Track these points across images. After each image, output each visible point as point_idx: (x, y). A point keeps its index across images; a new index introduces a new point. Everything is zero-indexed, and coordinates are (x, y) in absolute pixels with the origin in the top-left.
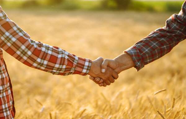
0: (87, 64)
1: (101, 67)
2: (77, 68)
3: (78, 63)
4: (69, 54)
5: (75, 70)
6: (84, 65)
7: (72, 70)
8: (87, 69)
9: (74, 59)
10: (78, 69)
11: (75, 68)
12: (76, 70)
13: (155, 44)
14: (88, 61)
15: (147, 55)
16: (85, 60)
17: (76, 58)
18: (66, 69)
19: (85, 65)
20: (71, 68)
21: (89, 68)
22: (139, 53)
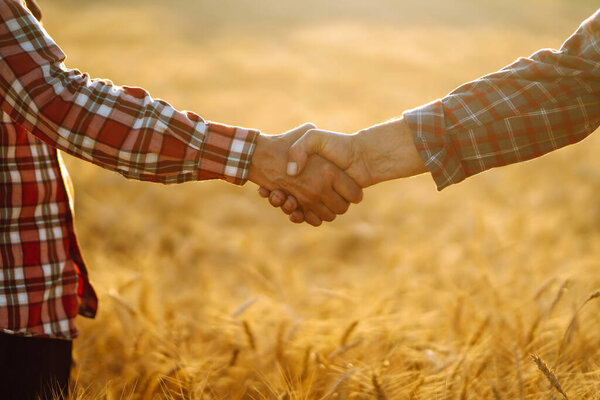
0: (238, 146)
1: (289, 158)
2: (204, 160)
3: (204, 146)
4: (175, 113)
5: (199, 169)
6: (227, 152)
7: (187, 168)
8: (241, 166)
9: (192, 130)
10: (208, 165)
11: (196, 162)
12: (202, 167)
13: (506, 99)
14: (245, 135)
15: (472, 135)
16: (231, 134)
17: (201, 128)
18: (159, 164)
19: (232, 149)
20: (182, 162)
21: (246, 162)
22: (443, 123)
